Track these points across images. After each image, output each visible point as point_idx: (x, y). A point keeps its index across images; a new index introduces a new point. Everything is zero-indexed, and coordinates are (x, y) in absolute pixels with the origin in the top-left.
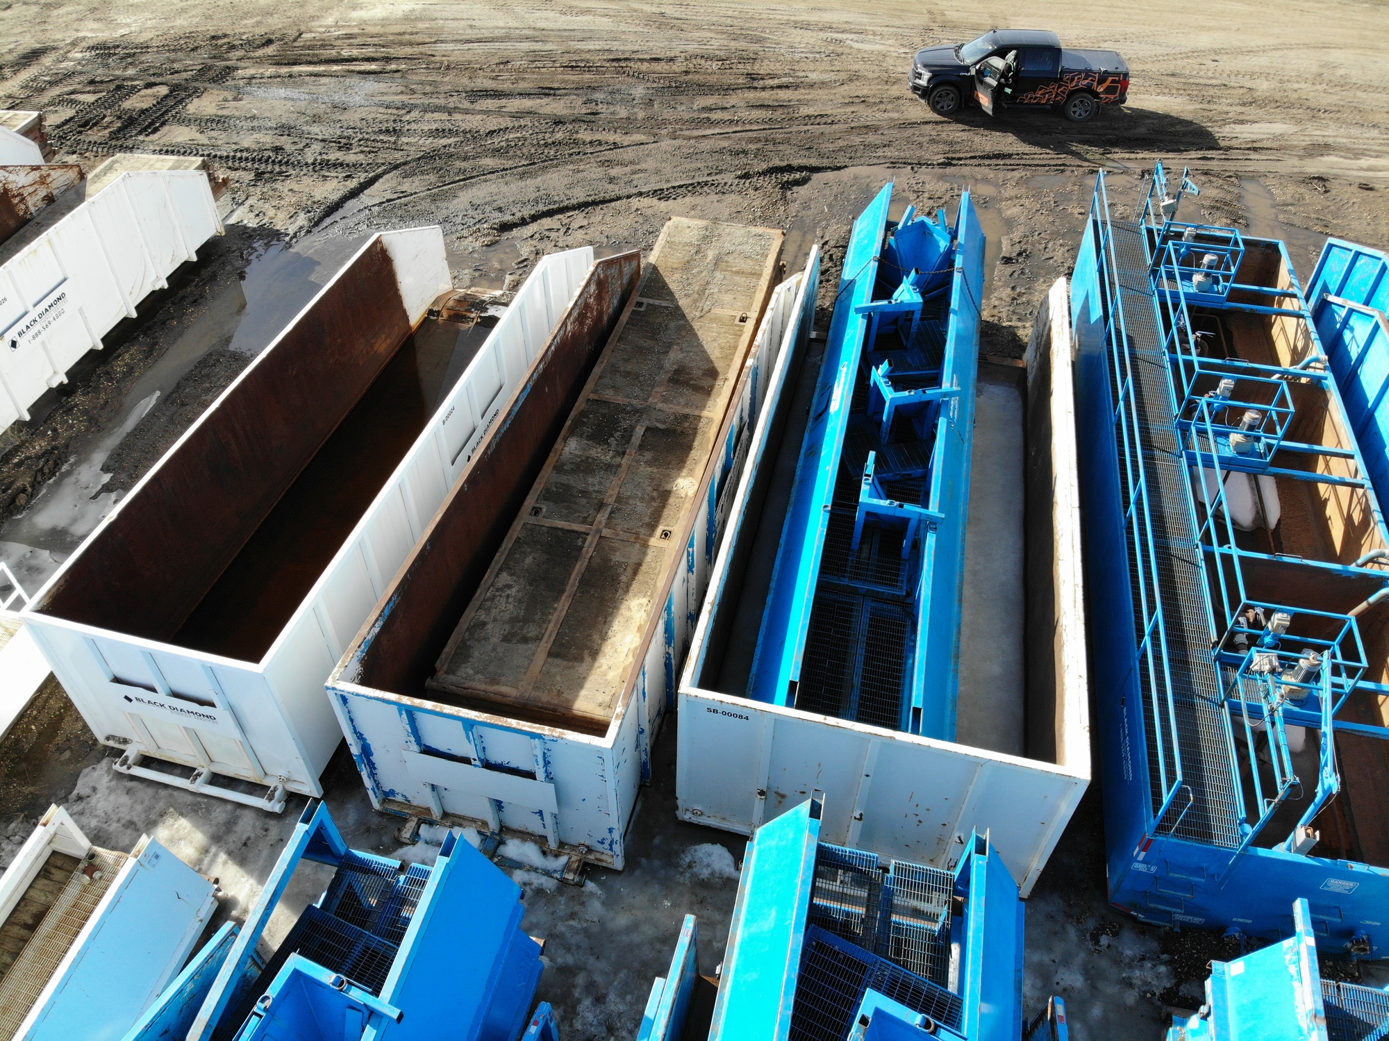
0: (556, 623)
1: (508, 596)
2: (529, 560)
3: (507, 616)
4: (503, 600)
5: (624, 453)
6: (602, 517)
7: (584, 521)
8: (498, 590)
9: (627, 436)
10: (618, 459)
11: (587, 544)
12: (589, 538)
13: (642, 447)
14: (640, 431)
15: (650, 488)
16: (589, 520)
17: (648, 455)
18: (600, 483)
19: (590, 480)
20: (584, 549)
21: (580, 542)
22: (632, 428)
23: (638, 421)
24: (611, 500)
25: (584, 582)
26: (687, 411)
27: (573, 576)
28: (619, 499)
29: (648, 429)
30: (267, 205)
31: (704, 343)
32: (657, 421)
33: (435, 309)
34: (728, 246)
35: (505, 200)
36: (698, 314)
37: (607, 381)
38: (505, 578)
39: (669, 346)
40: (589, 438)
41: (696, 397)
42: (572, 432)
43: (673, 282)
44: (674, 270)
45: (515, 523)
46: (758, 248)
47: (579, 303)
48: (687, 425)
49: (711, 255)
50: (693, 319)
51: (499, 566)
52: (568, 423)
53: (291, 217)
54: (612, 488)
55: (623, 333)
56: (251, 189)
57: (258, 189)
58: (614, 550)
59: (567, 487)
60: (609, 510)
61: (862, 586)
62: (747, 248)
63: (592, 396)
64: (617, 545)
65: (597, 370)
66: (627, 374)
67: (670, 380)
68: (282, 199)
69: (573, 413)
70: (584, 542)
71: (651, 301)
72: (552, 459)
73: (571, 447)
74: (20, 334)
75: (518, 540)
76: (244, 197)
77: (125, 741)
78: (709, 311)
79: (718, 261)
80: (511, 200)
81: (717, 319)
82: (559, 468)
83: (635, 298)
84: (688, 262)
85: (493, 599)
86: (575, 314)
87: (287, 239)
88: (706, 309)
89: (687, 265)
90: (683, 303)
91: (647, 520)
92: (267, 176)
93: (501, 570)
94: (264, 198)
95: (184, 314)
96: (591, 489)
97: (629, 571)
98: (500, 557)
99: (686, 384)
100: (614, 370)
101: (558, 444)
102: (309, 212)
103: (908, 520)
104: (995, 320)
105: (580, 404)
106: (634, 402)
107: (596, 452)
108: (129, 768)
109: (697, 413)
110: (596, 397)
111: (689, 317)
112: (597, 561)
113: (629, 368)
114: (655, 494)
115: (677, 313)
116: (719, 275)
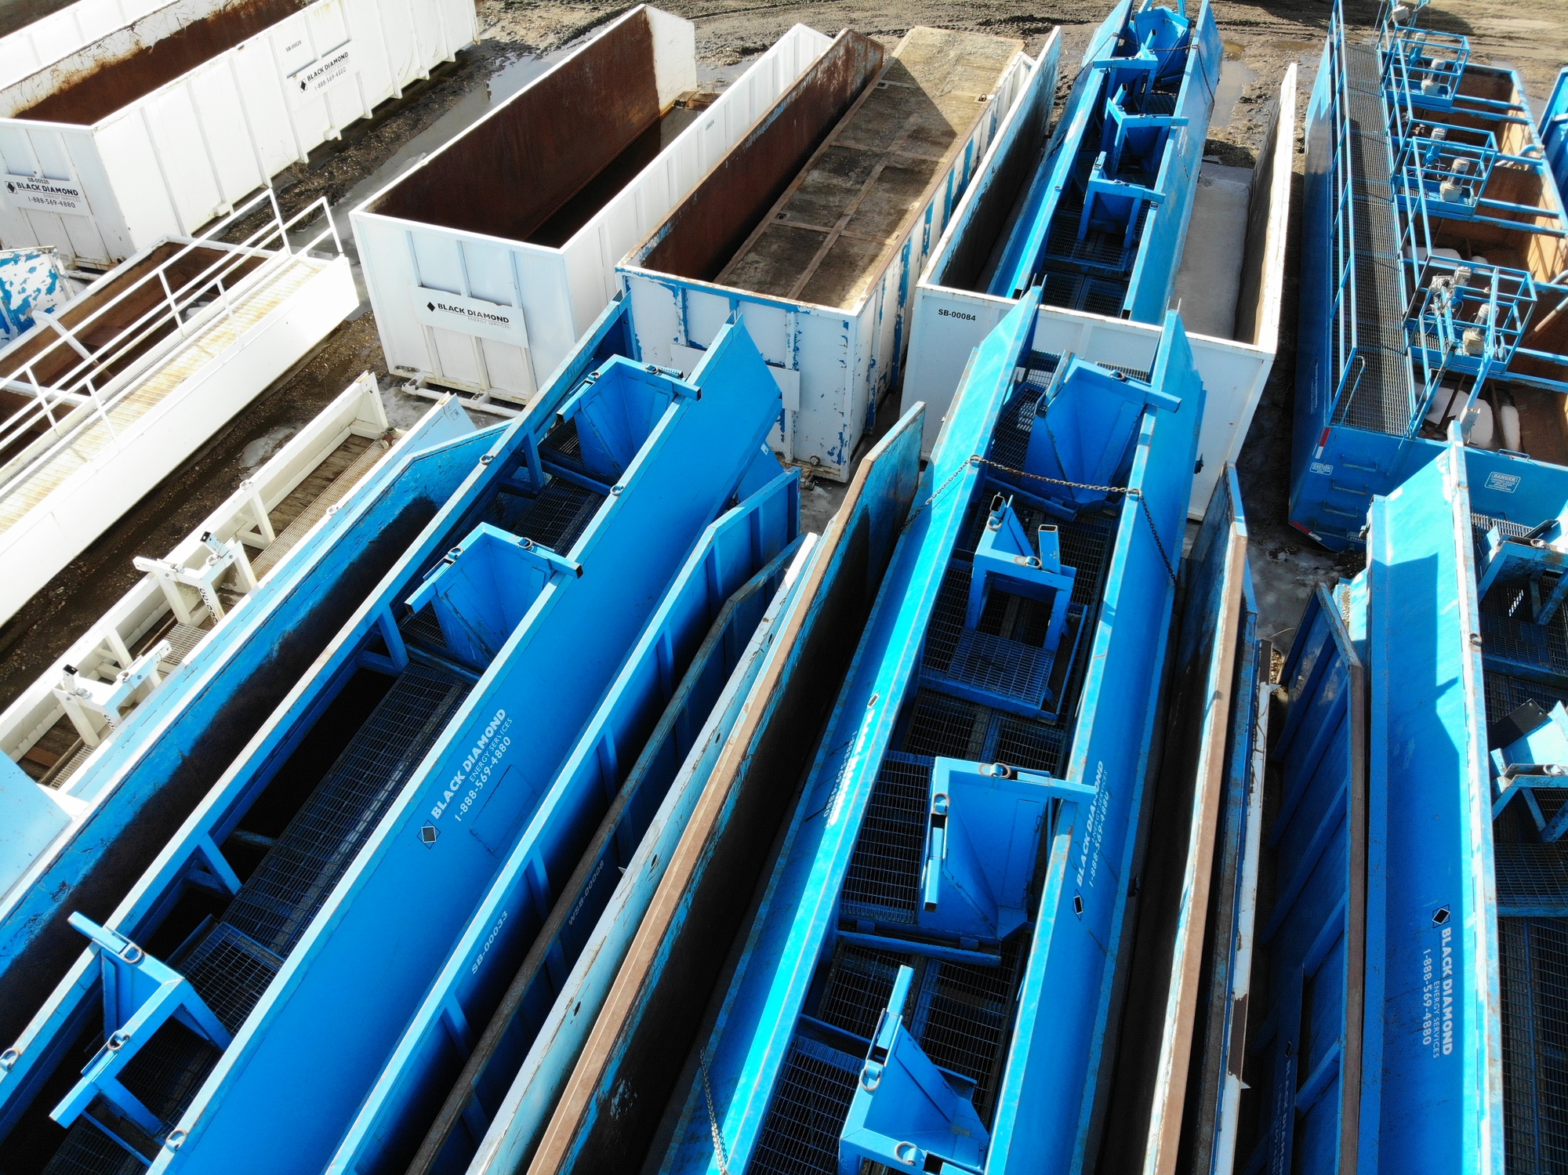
0: (800, 287)
1: (756, 268)
2: (774, 247)
3: (755, 280)
4: (752, 270)
5: (863, 182)
6: (842, 223)
7: (825, 225)
8: (747, 263)
9: (867, 172)
10: (858, 186)
11: (827, 239)
12: (829, 236)
13: (880, 179)
14: (878, 169)
15: (887, 207)
16: (831, 224)
17: (886, 186)
18: (840, 201)
19: (831, 199)
20: (824, 243)
21: (821, 238)
22: (872, 167)
23: (877, 162)
24: (851, 212)
25: (825, 264)
26: (924, 157)
27: (814, 260)
28: (858, 212)
29: (887, 168)
30: (518, 27)
31: (943, 113)
32: (895, 162)
33: (682, 100)
34: (969, 48)
35: (747, 32)
36: (938, 94)
37: (850, 133)
38: (753, 256)
39: (909, 114)
40: (830, 171)
41: (935, 149)
42: (815, 166)
43: (915, 72)
44: (915, 63)
45: (762, 222)
46: (999, 52)
47: (830, 55)
48: (924, 167)
49: (952, 54)
50: (933, 97)
51: (748, 249)
52: (811, 160)
53: (541, 36)
54: (851, 206)
55: (865, 102)
56: (502, 14)
57: (509, 16)
58: (853, 246)
59: (810, 203)
60: (849, 218)
61: (1085, 264)
62: (989, 51)
63: (834, 144)
64: (855, 242)
65: (839, 127)
66: (869, 131)
67: (909, 136)
68: (533, 22)
69: (816, 154)
70: (825, 237)
71: (893, 83)
72: (796, 183)
73: (813, 177)
74: (309, 78)
75: (764, 234)
76: (496, 20)
77: (413, 370)
78: (950, 92)
79: (958, 60)
80: (752, 32)
81: (956, 98)
82: (802, 189)
83: (878, 80)
84: (930, 58)
85: (743, 268)
86: (826, 64)
87: (538, 52)
88: (946, 90)
89: (928, 61)
90: (924, 86)
91: (883, 227)
92: (516, 5)
93: (749, 252)
94: (514, 21)
95: (444, 100)
96: (832, 205)
97: (866, 260)
98: (749, 243)
99: (926, 140)
100: (856, 127)
101: (802, 173)
102: (558, 33)
103: (1132, 200)
104: (1230, 142)
105: (823, 147)
106: (874, 149)
107: (837, 181)
108: (417, 388)
109: (934, 159)
110: (838, 144)
111: (930, 96)
112: (836, 251)
113: (870, 127)
114: (892, 211)
115: (918, 92)
116: (959, 68)
